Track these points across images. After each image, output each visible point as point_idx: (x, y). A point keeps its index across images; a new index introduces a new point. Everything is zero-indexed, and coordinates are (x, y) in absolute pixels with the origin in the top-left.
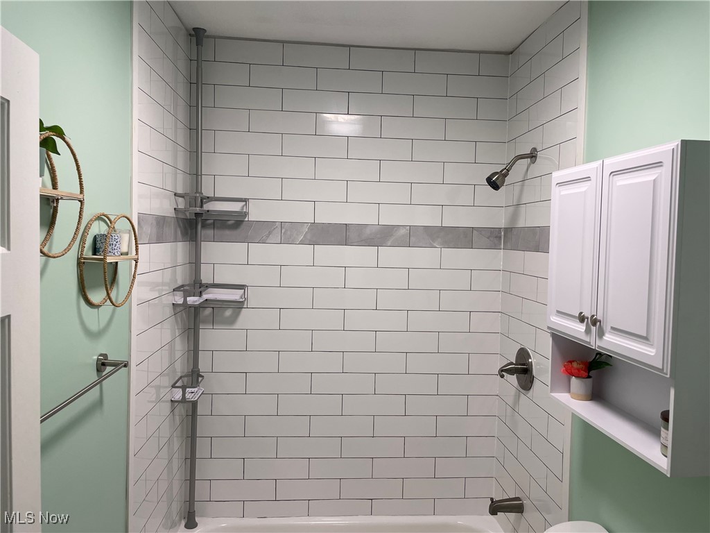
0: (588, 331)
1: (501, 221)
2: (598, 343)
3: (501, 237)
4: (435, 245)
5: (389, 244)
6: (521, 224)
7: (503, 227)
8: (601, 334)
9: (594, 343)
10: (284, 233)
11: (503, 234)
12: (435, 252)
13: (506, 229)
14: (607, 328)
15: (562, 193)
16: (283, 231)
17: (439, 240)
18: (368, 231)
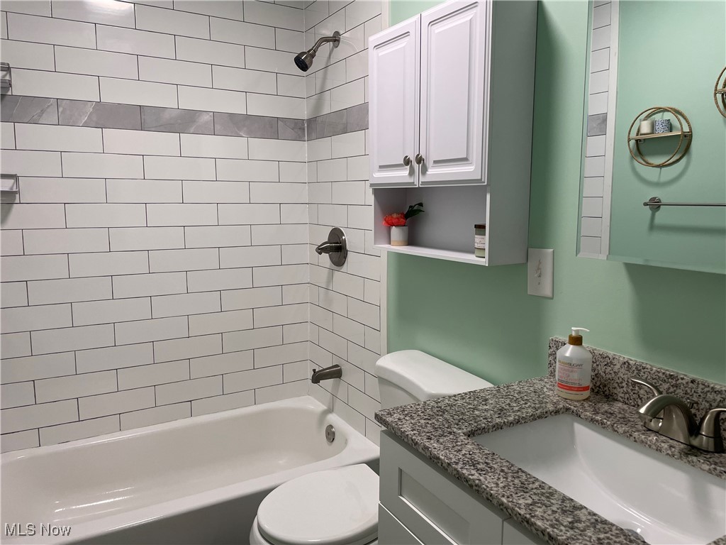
0: (412, 173)
1: (303, 113)
2: (422, 179)
3: (304, 129)
4: (242, 134)
5: (191, 131)
6: (326, 110)
7: (306, 118)
8: (424, 170)
9: (418, 181)
10: (62, 112)
11: (306, 125)
12: (242, 141)
13: (309, 121)
14: (430, 163)
15: (380, 55)
16: (60, 110)
17: (245, 129)
18: (166, 115)
